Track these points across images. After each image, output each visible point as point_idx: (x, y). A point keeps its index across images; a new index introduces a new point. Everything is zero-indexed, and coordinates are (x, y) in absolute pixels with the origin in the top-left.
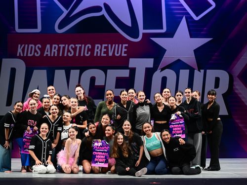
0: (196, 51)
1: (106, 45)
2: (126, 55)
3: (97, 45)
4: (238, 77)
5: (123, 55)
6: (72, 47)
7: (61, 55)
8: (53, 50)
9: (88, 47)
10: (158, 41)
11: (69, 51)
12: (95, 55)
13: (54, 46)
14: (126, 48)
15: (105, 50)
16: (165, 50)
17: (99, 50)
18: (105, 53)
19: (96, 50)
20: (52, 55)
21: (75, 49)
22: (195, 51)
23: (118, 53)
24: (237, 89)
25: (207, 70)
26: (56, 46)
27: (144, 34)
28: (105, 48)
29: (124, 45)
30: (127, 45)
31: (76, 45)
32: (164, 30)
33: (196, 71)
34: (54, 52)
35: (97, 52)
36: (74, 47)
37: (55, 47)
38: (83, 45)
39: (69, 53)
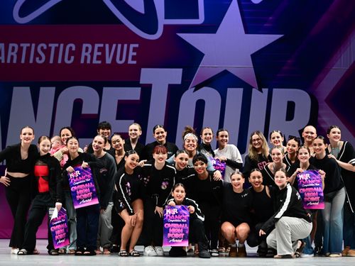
0: (255, 57)
1: (102, 45)
2: (135, 62)
3: (85, 46)
4: (327, 100)
5: (130, 62)
6: (42, 48)
7: (23, 61)
8: (10, 53)
9: (71, 48)
10: (190, 38)
11: (36, 54)
12: (82, 61)
13: (11, 45)
14: (135, 50)
15: (100, 54)
16: (202, 55)
17: (90, 53)
18: (98, 58)
19: (84, 54)
20: (9, 61)
21: (47, 52)
22: (253, 56)
23: (121, 59)
24: (324, 122)
25: (274, 90)
26: (16, 46)
27: (166, 27)
28: (99, 49)
29: (132, 46)
30: (137, 45)
31: (50, 45)
32: (201, 20)
33: (255, 92)
34: (12, 57)
35: (86, 57)
36: (45, 47)
37: (13, 48)
38: (62, 45)
39: (37, 59)
